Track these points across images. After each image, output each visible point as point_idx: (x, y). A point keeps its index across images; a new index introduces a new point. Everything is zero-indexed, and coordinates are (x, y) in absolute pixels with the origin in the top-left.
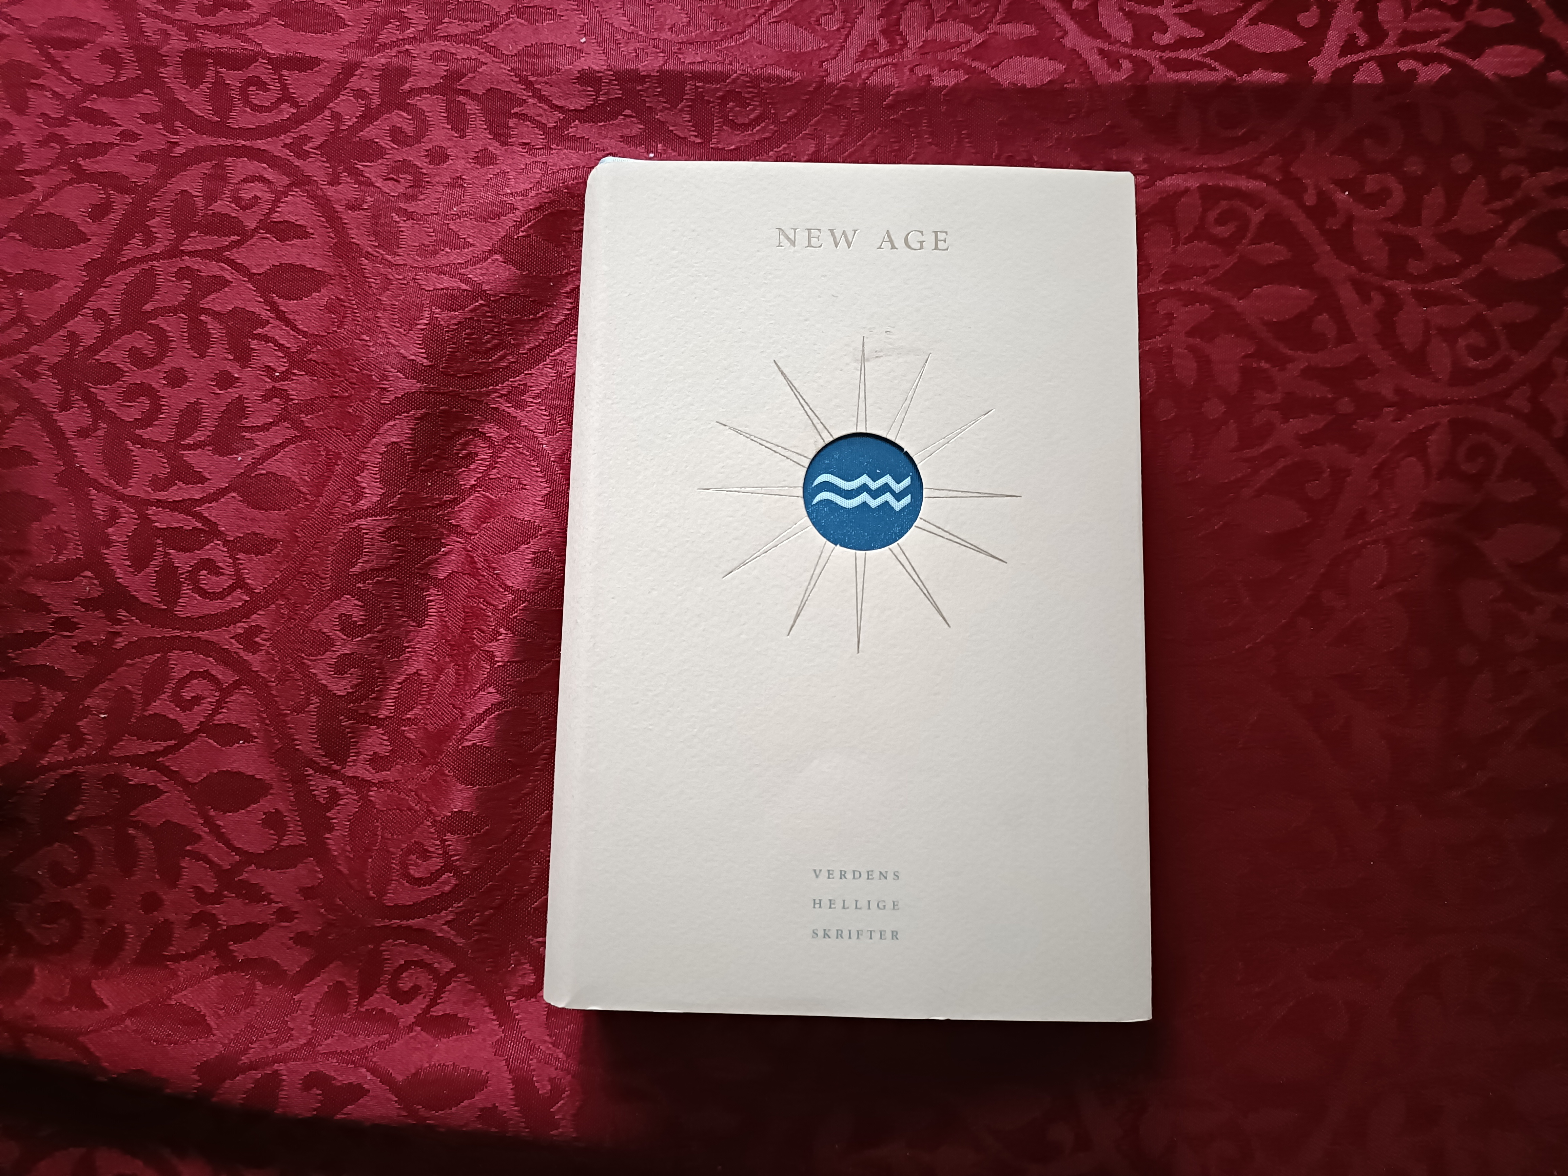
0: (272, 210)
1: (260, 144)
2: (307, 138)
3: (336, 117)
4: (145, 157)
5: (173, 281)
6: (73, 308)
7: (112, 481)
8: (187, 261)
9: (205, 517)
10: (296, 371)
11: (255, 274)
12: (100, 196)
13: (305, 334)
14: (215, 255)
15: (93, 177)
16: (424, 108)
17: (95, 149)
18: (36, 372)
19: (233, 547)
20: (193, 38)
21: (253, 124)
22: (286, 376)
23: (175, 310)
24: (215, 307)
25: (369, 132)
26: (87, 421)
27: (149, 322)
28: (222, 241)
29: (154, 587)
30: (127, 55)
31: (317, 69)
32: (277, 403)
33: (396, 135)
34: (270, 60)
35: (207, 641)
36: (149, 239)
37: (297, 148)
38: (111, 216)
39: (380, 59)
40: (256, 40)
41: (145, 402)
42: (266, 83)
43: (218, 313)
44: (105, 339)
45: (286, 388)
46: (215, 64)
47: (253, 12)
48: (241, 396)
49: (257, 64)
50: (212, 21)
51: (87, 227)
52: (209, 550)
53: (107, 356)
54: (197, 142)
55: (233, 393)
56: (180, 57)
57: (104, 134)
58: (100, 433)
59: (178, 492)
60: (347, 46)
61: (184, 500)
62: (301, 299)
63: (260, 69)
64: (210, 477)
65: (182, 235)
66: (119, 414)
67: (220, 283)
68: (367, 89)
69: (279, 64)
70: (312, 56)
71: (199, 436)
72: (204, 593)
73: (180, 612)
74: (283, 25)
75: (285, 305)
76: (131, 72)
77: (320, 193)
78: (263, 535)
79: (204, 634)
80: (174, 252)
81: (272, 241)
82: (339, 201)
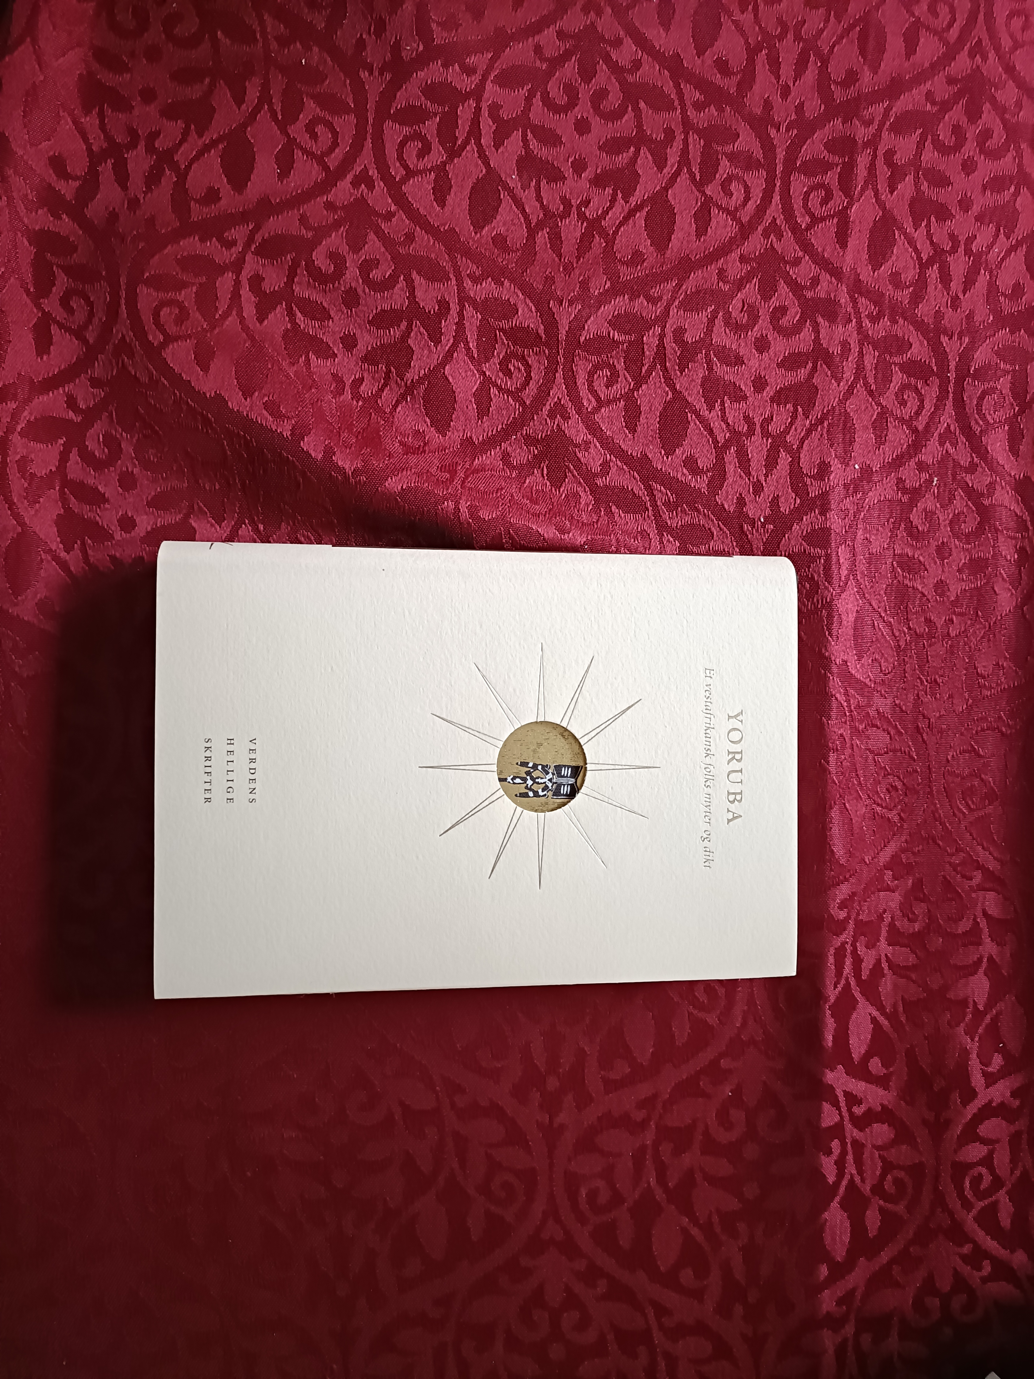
0: (720, 207)
1: (776, 198)
2: (780, 236)
3: (796, 262)
4: (768, 105)
5: (663, 125)
6: (642, 42)
7: (498, 71)
8: (680, 137)
9: (466, 148)
10: (585, 224)
11: (667, 192)
12: (735, 68)
13: (615, 233)
14: (684, 160)
15: (751, 61)
16: (802, 334)
17: (774, 64)
18: (589, 12)
19: (441, 170)
20: (866, 145)
21: (793, 194)
22: (582, 216)
23: (639, 126)
24: (641, 160)
25: (783, 288)
26: (548, 54)
27: (630, 105)
28: (696, 166)
29: (409, 103)
30: (852, 92)
31: (837, 246)
32: (559, 209)
33: (782, 310)
34: (845, 209)
35: (363, 146)
36: (699, 106)
37: (773, 229)
38: (718, 76)
39: (844, 298)
40: (863, 197)
41: (562, 100)
42: (827, 204)
43: (636, 161)
44: (615, 68)
45: (572, 215)
46: (844, 163)
47: (887, 196)
48: (566, 179)
49: (843, 198)
50: (880, 162)
51: (710, 56)
52: (438, 150)
53: (602, 70)
54: (779, 147)
55: (568, 172)
56: (850, 135)
57: (787, 71)
58: (538, 62)
59: (487, 126)
60: (856, 272)
61: (480, 129)
62: (646, 230)
63: (839, 200)
64: (499, 151)
65: (701, 133)
66: (554, 79)
67: (660, 163)
68: (819, 287)
69: (843, 216)
70: (848, 243)
71: (533, 144)
72: (402, 144)
73: (388, 124)
74: (875, 219)
75: (640, 217)
76: (839, 95)
77: (734, 247)
78: (449, 195)
79: (369, 144)
80: (687, 125)
81: (694, 208)
82: (726, 262)
